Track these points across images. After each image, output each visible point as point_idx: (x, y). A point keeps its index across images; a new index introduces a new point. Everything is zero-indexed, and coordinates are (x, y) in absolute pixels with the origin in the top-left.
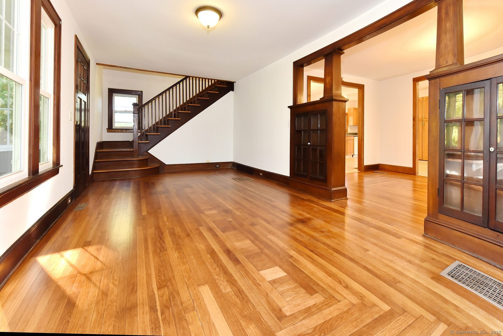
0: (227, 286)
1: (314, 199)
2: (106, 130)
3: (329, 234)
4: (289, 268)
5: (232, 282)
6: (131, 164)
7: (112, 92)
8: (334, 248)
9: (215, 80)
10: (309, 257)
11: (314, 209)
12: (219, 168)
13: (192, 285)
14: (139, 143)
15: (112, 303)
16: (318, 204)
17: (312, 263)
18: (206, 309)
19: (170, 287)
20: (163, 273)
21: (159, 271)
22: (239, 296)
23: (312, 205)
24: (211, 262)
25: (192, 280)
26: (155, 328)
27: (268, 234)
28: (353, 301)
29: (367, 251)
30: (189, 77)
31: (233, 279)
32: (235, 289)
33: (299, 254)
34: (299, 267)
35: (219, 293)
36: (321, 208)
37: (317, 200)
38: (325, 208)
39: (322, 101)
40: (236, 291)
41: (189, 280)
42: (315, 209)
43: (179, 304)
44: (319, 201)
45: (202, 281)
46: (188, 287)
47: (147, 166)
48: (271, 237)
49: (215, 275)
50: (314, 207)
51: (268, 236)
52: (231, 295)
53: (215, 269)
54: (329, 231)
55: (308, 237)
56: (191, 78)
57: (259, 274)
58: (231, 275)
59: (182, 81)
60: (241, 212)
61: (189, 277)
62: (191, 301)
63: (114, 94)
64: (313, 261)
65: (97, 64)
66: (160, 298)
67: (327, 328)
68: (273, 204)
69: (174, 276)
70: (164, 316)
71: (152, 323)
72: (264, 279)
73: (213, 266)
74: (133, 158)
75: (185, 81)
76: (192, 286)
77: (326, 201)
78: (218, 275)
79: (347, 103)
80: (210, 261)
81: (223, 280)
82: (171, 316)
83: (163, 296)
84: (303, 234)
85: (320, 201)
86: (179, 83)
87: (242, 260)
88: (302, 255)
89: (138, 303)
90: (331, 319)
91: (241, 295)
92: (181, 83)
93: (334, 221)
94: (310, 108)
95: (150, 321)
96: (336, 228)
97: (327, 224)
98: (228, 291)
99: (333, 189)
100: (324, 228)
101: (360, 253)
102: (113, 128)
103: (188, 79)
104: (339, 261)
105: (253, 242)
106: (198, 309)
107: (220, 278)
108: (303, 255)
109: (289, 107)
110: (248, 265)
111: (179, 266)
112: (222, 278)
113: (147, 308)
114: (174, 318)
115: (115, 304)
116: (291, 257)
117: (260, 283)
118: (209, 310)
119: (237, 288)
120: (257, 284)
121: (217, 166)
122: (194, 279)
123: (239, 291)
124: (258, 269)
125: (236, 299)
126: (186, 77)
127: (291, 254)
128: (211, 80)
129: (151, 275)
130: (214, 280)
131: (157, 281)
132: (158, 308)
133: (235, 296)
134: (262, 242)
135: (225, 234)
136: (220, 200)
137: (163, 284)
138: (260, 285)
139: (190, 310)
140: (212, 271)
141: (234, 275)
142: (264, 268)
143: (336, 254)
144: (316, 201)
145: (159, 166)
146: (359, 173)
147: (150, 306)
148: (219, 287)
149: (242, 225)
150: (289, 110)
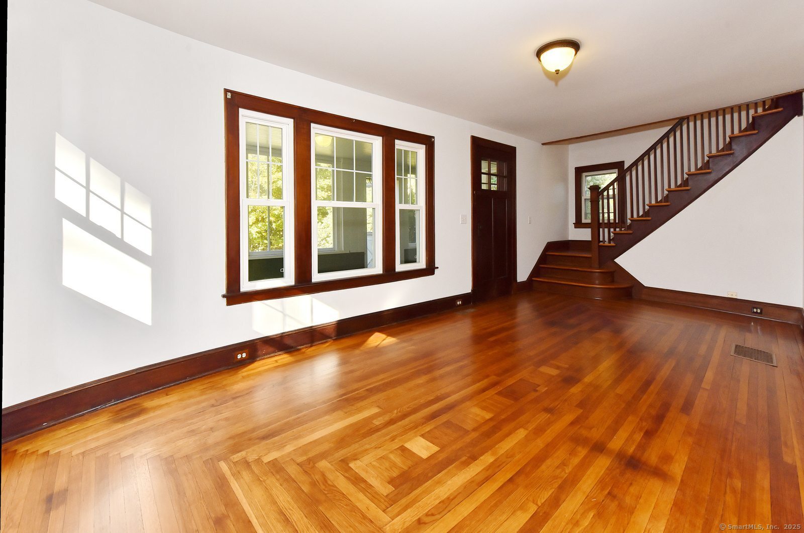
2: (573, 225)
4: (441, 459)
7: (581, 171)
10: (488, 478)
14: (600, 247)
27: (531, 429)
28: (388, 528)
30: (687, 117)
33: (490, 466)
45: (388, 405)
47: (613, 282)
51: (522, 430)
53: (409, 408)
56: (692, 118)
59: (673, 129)
63: (584, 174)
65: (543, 144)
67: (335, 496)
74: (590, 268)
75: (678, 129)
80: (420, 402)
86: (667, 135)
87: (436, 420)
88: (487, 469)
90: (349, 500)
92: (671, 135)
102: (583, 222)
103: (685, 122)
111: (403, 389)
121: (755, 310)
126: (679, 122)
127: (482, 458)
135: (493, 395)
145: (631, 287)
149: (535, 401)
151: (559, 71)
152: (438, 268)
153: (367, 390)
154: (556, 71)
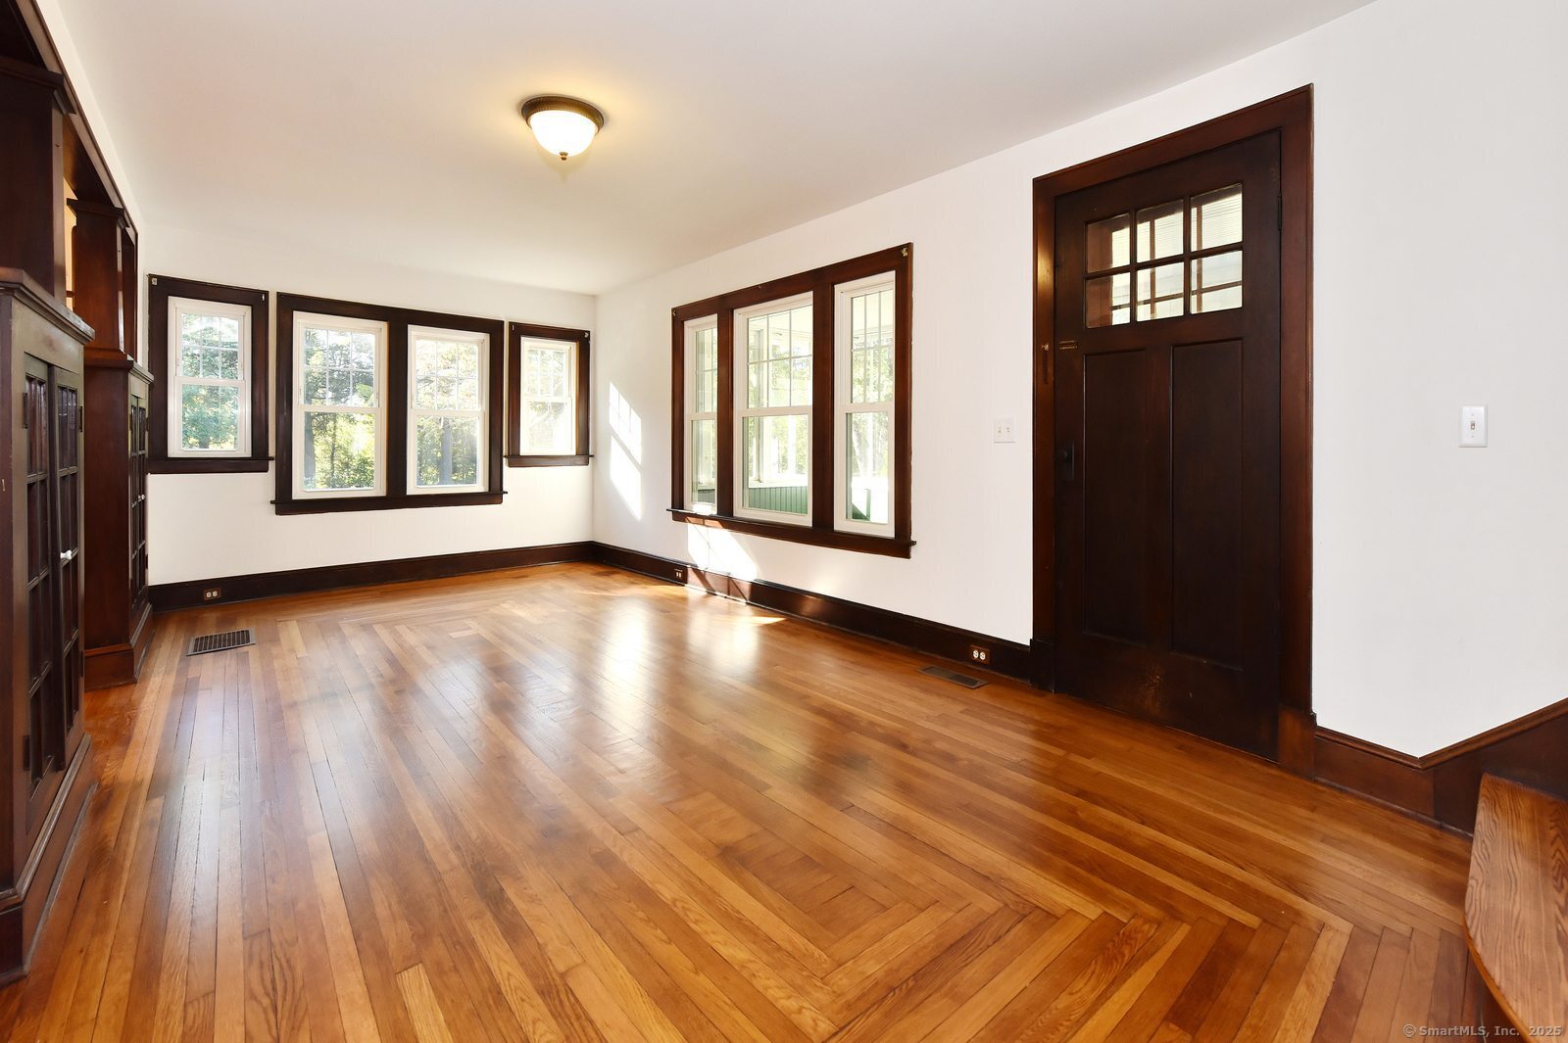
151: (566, 154)
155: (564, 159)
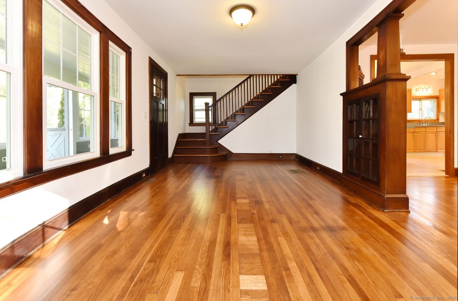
0: (198, 280)
1: (364, 204)
2: (188, 125)
3: (356, 254)
4: (275, 283)
5: (206, 277)
6: (203, 151)
7: (192, 95)
8: (350, 276)
9: (280, 75)
10: (310, 277)
11: (356, 217)
12: (281, 158)
13: (173, 267)
14: (210, 135)
15: (114, 261)
16: (365, 212)
17: (308, 285)
18: (165, 296)
19: (157, 263)
20: (162, 249)
21: (161, 246)
22: (201, 295)
23: (357, 212)
24: (204, 251)
25: (177, 263)
26: (121, 297)
27: (282, 235)
29: (399, 298)
30: (253, 75)
31: (210, 274)
32: (203, 286)
33: (300, 269)
34: (288, 285)
35: (187, 284)
36: (366, 218)
37: (367, 205)
38: (371, 218)
39: (374, 83)
40: (202, 289)
41: (174, 262)
42: (358, 218)
43: (151, 281)
44: (368, 208)
45: (183, 267)
46: (169, 269)
47: (217, 153)
48: (282, 240)
49: (198, 264)
50: (357, 214)
51: (279, 238)
52: (195, 290)
53: (202, 259)
54: (358, 251)
55: (326, 251)
56: (255, 76)
57: (238, 277)
58: (211, 270)
59: (247, 79)
60: (270, 206)
61: (177, 260)
62: (161, 283)
63: (194, 97)
64: (311, 284)
65: (177, 75)
66: (144, 270)
68: (311, 202)
69: (167, 254)
70: (134, 288)
71: (123, 290)
72: (238, 285)
73: (203, 255)
74: (206, 146)
75: (249, 80)
76: (173, 269)
77: (378, 210)
78: (200, 265)
79: (408, 82)
80: (204, 249)
81: (200, 272)
82: (138, 292)
83: (146, 270)
84: (321, 246)
85: (370, 207)
86: (244, 82)
87: (233, 258)
88: (301, 271)
89: (128, 268)
91: (203, 295)
92: (246, 82)
93: (374, 238)
94: (361, 94)
95: (123, 288)
96: (371, 249)
97: (361, 240)
98: (195, 286)
99: (387, 196)
100: (354, 244)
101: (387, 296)
102: (194, 123)
103: (252, 77)
104: (346, 295)
105: (258, 240)
106: (160, 293)
107: (200, 269)
108: (303, 272)
109: (341, 94)
110: (234, 264)
111: (178, 246)
112: (200, 271)
113: (129, 276)
114: (139, 293)
115: (115, 263)
116: (287, 269)
117: (231, 289)
118: (166, 298)
119: (206, 285)
120: (228, 288)
121: (280, 157)
122: (179, 263)
123: (205, 290)
124: (242, 271)
125: (196, 297)
126: (250, 76)
127: (290, 266)
128: (277, 75)
129: (153, 247)
130: (194, 269)
131: (153, 255)
132: (136, 279)
133: (198, 294)
134: (268, 243)
135: (238, 225)
136: (260, 191)
137: (155, 259)
138: (229, 291)
139: (154, 292)
140: (199, 259)
141: (213, 271)
142: (249, 272)
143: (348, 285)
144: (364, 207)
145: (227, 154)
146: (446, 177)
147: (133, 275)
148: (191, 278)
149: (261, 219)
150: (342, 97)
151: (242, 24)
152: (134, 150)
153: (149, 261)
154: (241, 24)
155: (242, 26)
